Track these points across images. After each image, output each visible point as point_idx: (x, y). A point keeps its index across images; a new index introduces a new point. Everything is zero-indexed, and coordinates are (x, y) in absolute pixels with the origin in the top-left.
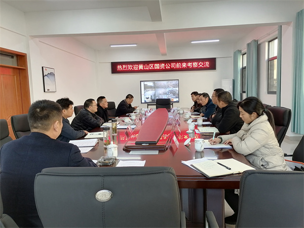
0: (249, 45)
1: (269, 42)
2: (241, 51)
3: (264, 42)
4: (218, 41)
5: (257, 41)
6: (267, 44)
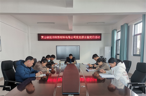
0: (122, 26)
1: (135, 25)
2: (116, 30)
5: (127, 24)
6: (133, 26)
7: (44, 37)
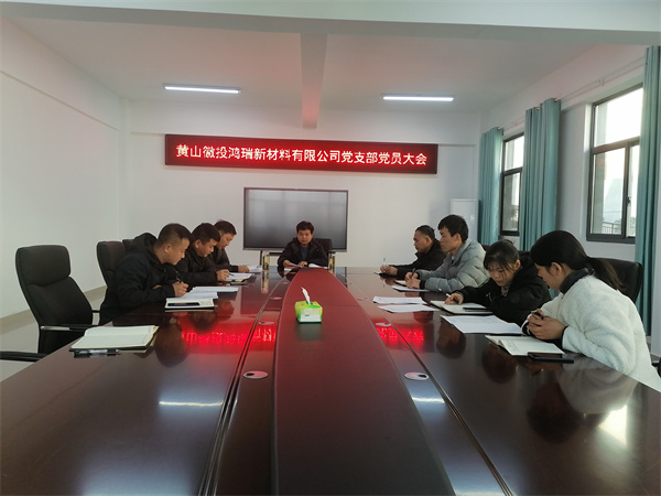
1: (595, 105)
3: (582, 105)
4: (451, 99)
6: (588, 110)
7: (189, 151)
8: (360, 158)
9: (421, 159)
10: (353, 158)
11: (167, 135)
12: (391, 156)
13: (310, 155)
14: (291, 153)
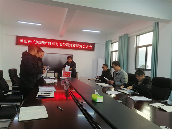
1: (137, 36)
2: (111, 41)
3: (134, 35)
4: (99, 32)
7: (23, 41)
8: (74, 46)
9: (91, 47)
10: (73, 46)
11: (16, 36)
12: (83, 46)
13: (61, 44)
14: (55, 43)
